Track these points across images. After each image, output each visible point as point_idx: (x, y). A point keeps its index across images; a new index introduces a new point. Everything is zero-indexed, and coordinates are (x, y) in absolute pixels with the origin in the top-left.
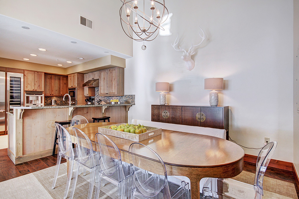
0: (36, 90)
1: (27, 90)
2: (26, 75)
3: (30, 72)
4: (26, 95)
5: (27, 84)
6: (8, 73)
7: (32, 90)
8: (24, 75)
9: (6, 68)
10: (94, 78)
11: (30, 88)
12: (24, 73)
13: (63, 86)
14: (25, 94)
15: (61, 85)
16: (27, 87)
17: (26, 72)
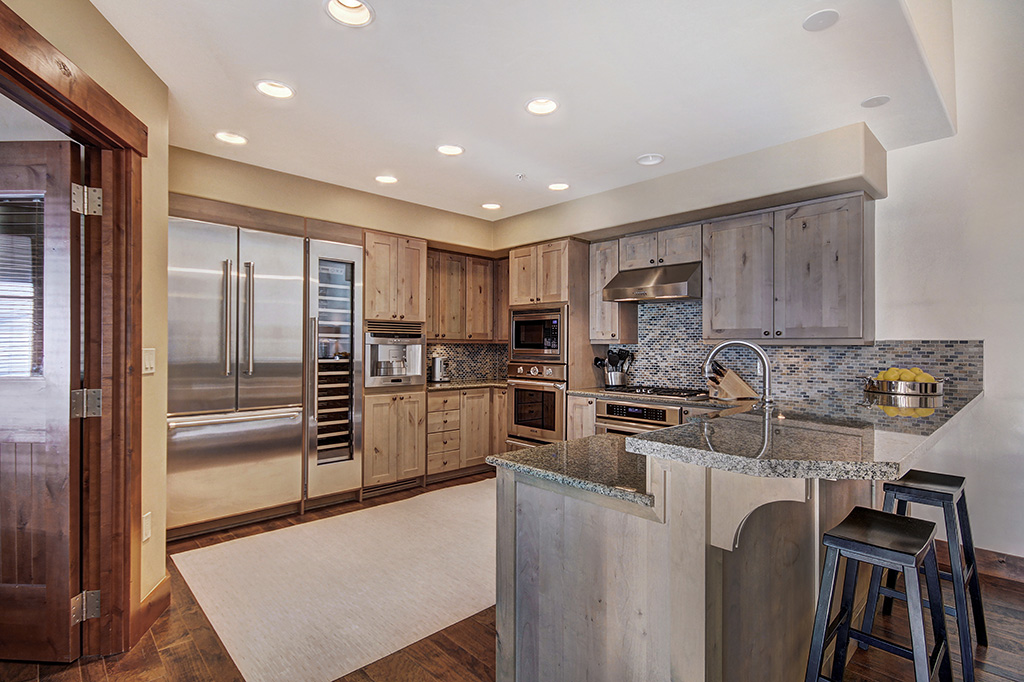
0: (402, 317)
1: (374, 317)
2: (371, 252)
3: (383, 239)
4: (371, 340)
5: (375, 293)
6: (313, 242)
7: (388, 318)
8: (365, 252)
9: (306, 219)
10: (661, 261)
11: (383, 311)
12: (364, 244)
13: (474, 301)
14: (368, 334)
15: (470, 294)
16: (372, 303)
17: (370, 239)
